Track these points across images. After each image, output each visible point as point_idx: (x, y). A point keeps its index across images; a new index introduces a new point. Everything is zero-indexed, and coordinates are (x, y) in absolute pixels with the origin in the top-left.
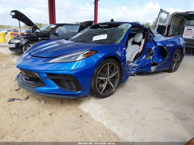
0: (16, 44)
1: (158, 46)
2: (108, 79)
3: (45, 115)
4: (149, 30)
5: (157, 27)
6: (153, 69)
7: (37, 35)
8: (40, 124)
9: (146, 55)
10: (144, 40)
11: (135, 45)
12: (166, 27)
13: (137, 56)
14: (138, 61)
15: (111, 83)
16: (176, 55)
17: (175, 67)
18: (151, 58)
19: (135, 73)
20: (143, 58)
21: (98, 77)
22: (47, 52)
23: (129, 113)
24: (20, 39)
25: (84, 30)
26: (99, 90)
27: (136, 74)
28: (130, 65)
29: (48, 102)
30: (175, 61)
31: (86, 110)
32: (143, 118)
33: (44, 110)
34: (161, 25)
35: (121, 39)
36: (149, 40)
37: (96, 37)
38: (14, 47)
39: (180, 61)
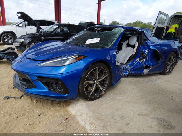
0: (20, 43)
1: (152, 50)
2: (97, 82)
3: (34, 115)
4: (143, 34)
5: (156, 28)
6: (146, 71)
7: (40, 34)
8: (28, 124)
9: (139, 58)
10: (138, 43)
11: (129, 47)
12: (164, 28)
13: (130, 59)
14: (131, 63)
15: (100, 86)
16: (170, 58)
17: (169, 70)
18: (144, 61)
19: (127, 75)
20: (136, 61)
21: (86, 80)
22: (41, 54)
23: (113, 118)
24: (25, 38)
25: (81, 32)
26: (88, 93)
27: (129, 76)
28: (123, 67)
29: (40, 101)
30: (169, 64)
31: (73, 113)
32: (126, 124)
33: (35, 110)
34: (160, 27)
35: (112, 43)
36: (142, 43)
37: (89, 40)
38: (19, 45)
39: (175, 64)
